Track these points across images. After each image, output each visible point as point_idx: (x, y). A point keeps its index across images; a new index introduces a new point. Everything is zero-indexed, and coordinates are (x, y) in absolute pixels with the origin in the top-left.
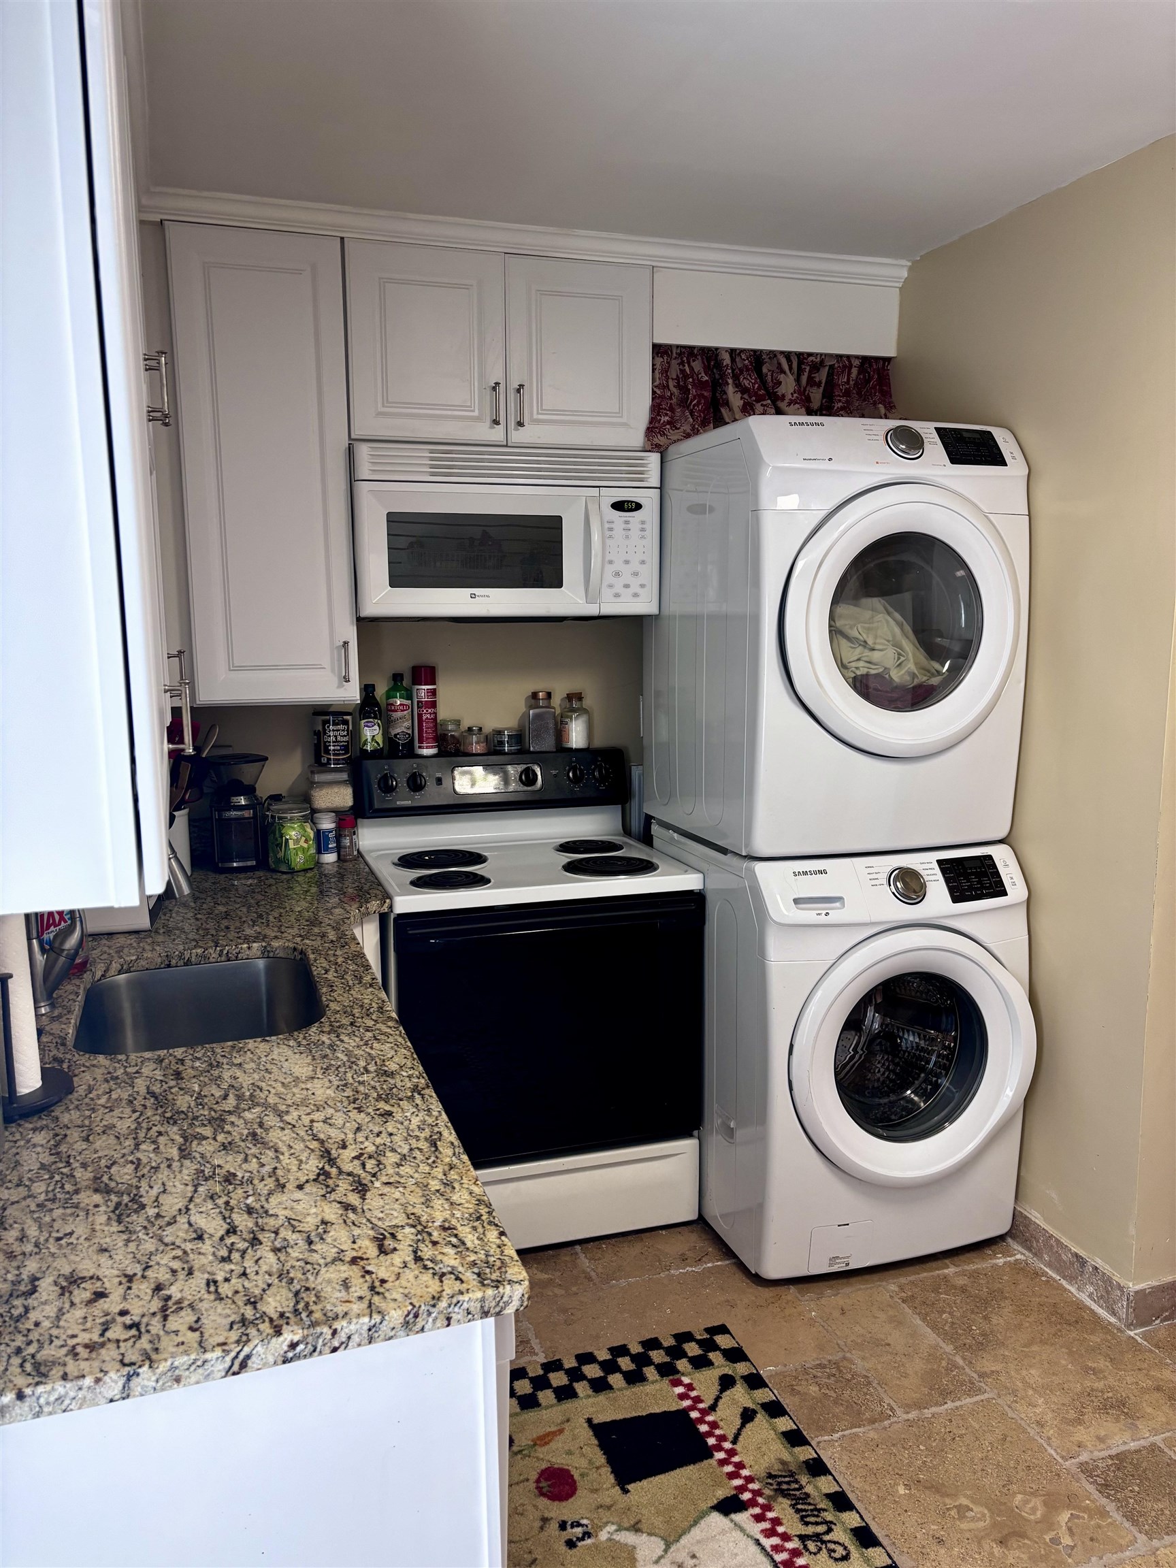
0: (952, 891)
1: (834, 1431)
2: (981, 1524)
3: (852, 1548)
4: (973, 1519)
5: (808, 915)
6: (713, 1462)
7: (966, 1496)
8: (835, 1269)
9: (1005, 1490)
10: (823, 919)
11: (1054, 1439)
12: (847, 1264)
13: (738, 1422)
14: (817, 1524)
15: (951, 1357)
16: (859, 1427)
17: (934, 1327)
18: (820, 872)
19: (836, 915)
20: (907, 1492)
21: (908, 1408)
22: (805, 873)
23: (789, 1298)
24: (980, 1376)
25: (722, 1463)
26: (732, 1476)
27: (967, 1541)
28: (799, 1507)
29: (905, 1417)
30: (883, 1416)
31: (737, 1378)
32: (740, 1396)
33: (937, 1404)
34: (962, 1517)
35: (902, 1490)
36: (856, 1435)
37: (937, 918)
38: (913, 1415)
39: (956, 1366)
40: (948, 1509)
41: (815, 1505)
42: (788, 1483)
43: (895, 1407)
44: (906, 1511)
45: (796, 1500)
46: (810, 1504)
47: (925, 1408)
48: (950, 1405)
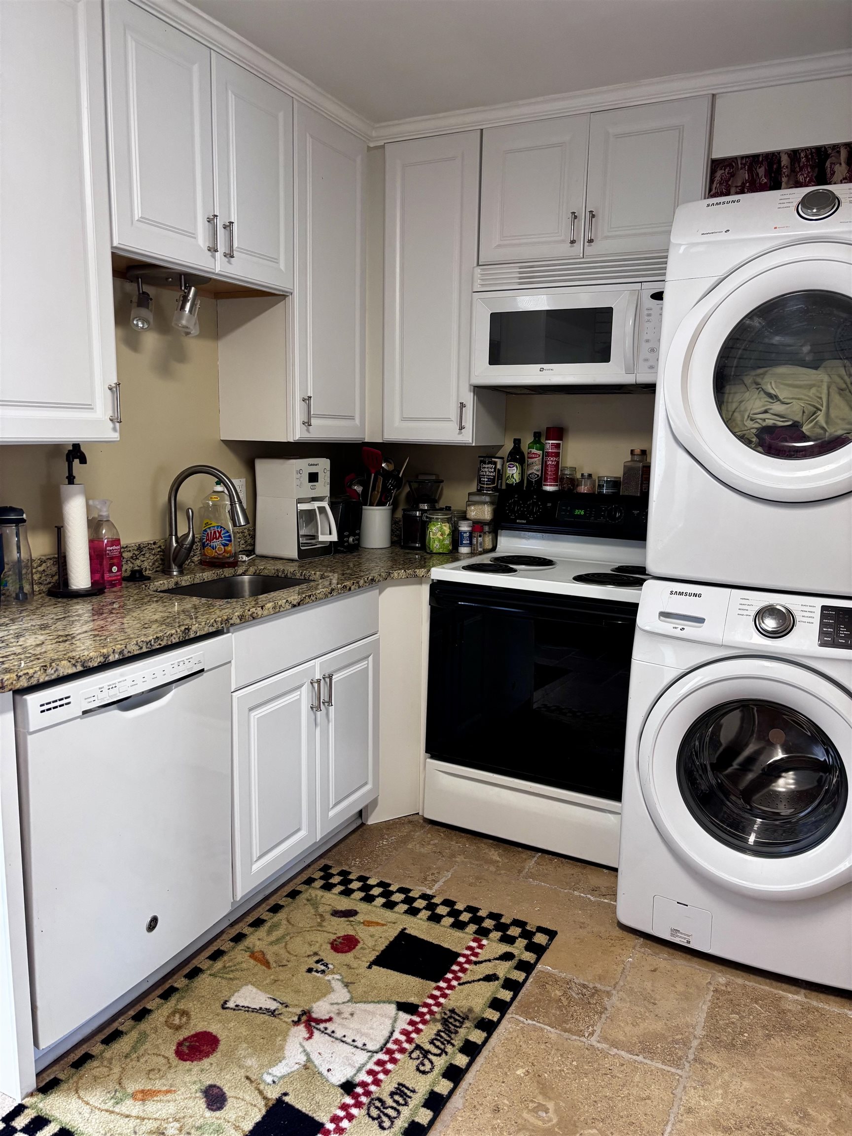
1: (532, 1019)
2: (540, 1123)
3: (436, 1071)
4: (539, 1118)
5: (668, 627)
6: (434, 985)
7: (556, 1104)
9: (589, 1122)
10: (678, 633)
11: (683, 1124)
12: (689, 942)
13: (481, 977)
14: (437, 1047)
15: (691, 1037)
16: (553, 1028)
17: (711, 1016)
18: (695, 595)
19: (691, 631)
20: (522, 1075)
21: (604, 1039)
22: (681, 594)
23: (628, 943)
24: (695, 1060)
25: (439, 988)
26: (433, 997)
27: (513, 1123)
28: (442, 1034)
29: (594, 1043)
30: (580, 1033)
31: (517, 958)
32: (503, 969)
33: (630, 1052)
34: (535, 1110)
35: (520, 1072)
36: (542, 1029)
38: (604, 1046)
39: (686, 1043)
40: (532, 1101)
41: (452, 1039)
42: (456, 1020)
43: (596, 1035)
44: (503, 1082)
45: (446, 1029)
46: (450, 1037)
47: (616, 1048)
48: (640, 1058)
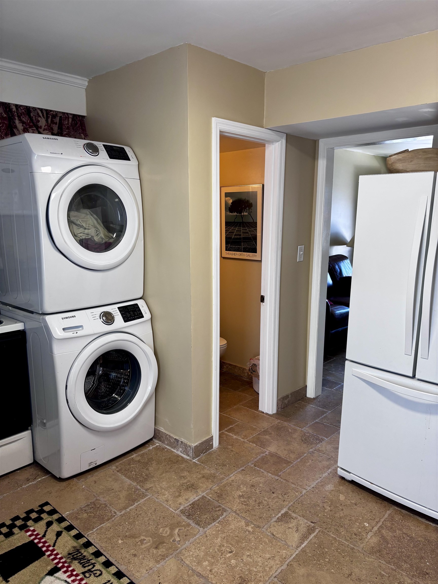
0: (124, 318)
1: (93, 528)
2: (149, 544)
3: (103, 570)
4: (146, 543)
5: (69, 334)
6: (45, 557)
7: (143, 536)
8: (91, 467)
9: (157, 529)
10: (75, 335)
11: (172, 505)
12: (96, 464)
13: (55, 538)
14: (89, 566)
15: (135, 487)
16: (103, 524)
17: (129, 478)
18: (73, 317)
19: (80, 333)
20: (122, 541)
21: (120, 510)
22: (67, 318)
23: (74, 483)
24: (146, 490)
25: (49, 556)
26: (53, 560)
27: (144, 552)
28: (82, 562)
29: (120, 514)
30: (112, 516)
31: (54, 521)
32: (55, 527)
33: (132, 505)
34: (142, 543)
35: (120, 542)
36: (102, 527)
37: (119, 329)
38: (123, 512)
39: (137, 489)
40: (137, 543)
41: (88, 559)
42: (77, 554)
43: (116, 512)
44: (122, 549)
45: (80, 559)
46: (86, 559)
47: (127, 508)
48: (136, 504)
